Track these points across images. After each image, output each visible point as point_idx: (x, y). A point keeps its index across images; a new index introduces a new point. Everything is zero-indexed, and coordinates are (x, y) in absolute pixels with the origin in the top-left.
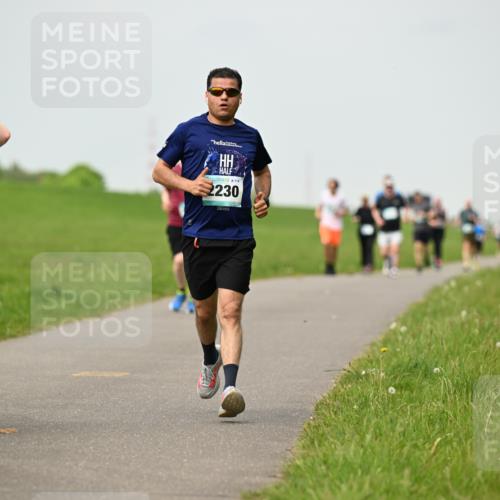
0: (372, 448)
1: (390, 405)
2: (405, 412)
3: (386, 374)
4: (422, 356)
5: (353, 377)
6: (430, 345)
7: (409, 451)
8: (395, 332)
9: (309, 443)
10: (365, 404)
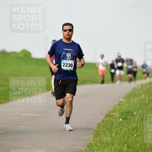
0: (115, 138)
1: (120, 124)
2: (125, 127)
3: (119, 115)
4: (130, 109)
5: (109, 115)
6: (133, 106)
7: (126, 139)
8: (122, 102)
9: (95, 136)
10: (112, 124)
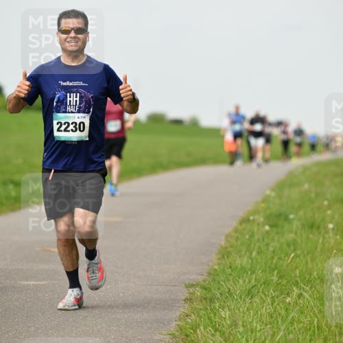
0: (256, 260)
3: (264, 219)
4: (284, 209)
7: (276, 261)
8: (269, 196)
9: (221, 256)
10: (252, 236)
